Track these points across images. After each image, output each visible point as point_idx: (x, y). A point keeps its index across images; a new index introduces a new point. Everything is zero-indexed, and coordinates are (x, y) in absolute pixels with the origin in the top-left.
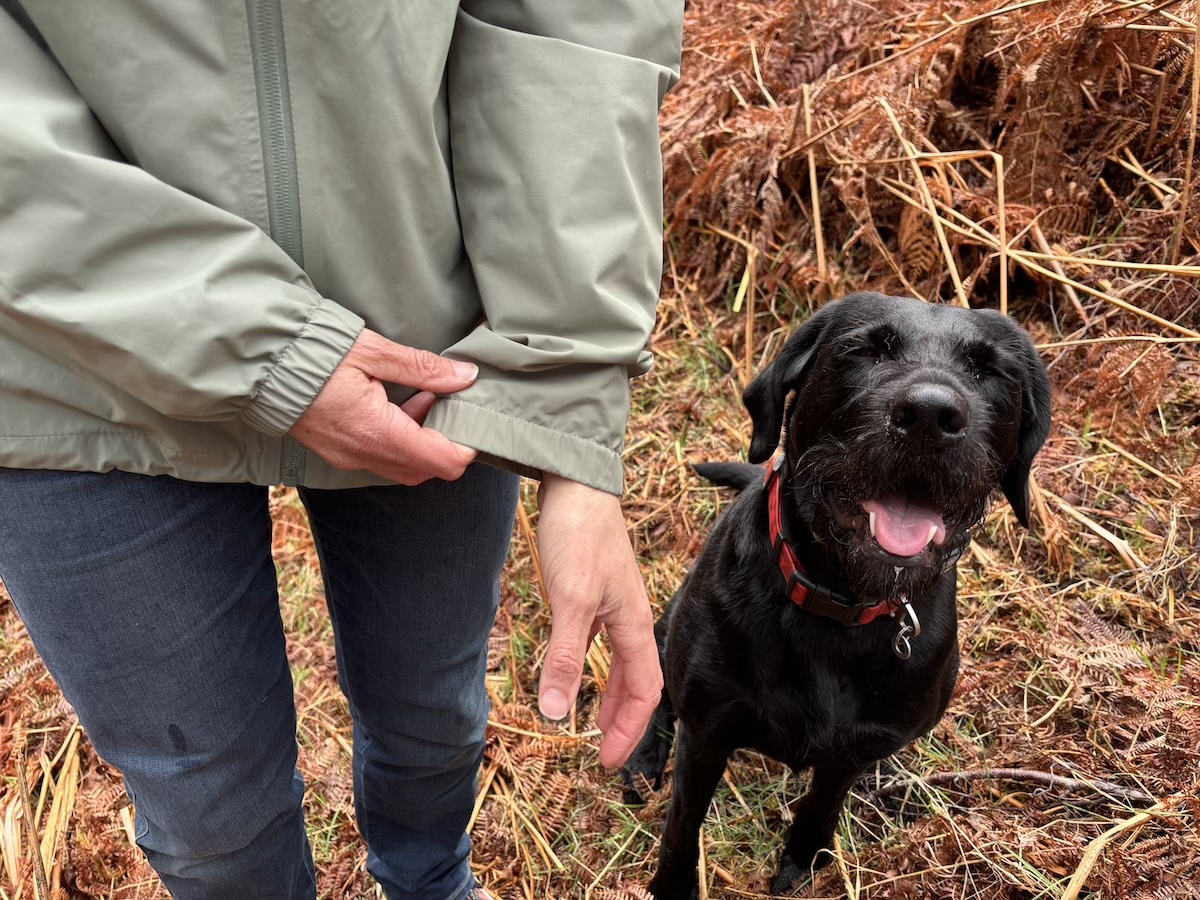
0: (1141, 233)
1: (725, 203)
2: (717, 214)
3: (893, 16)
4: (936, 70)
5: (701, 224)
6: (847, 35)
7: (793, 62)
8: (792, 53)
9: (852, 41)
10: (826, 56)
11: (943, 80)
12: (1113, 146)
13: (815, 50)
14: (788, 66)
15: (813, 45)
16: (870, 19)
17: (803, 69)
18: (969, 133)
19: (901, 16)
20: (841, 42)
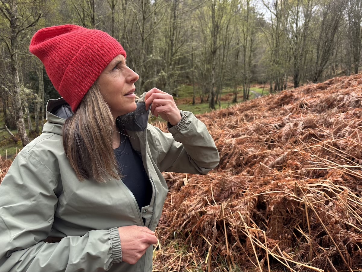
0: (304, 249)
1: (204, 229)
2: (203, 232)
3: (243, 185)
4: (252, 202)
5: (199, 233)
6: (233, 189)
7: (221, 193)
8: (221, 191)
9: (234, 190)
10: (228, 193)
11: (254, 205)
12: (295, 225)
13: (226, 191)
14: (220, 194)
15: (226, 190)
16: (238, 185)
17: (223, 195)
18: (262, 217)
19: (245, 186)
20: (232, 190)
